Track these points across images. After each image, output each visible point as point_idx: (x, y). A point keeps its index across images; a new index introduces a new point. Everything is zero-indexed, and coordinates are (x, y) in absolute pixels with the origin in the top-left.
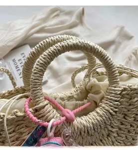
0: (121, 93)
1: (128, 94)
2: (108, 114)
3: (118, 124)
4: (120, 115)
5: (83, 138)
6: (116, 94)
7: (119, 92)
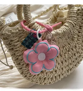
0: (77, 12)
1: (80, 13)
2: (71, 25)
3: (77, 32)
4: (78, 27)
5: (59, 43)
6: (74, 13)
7: (76, 11)
